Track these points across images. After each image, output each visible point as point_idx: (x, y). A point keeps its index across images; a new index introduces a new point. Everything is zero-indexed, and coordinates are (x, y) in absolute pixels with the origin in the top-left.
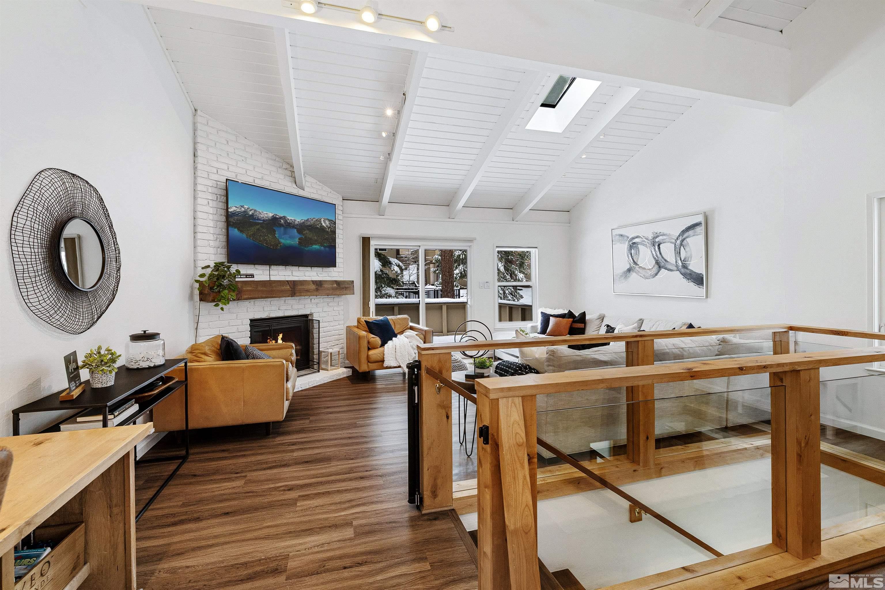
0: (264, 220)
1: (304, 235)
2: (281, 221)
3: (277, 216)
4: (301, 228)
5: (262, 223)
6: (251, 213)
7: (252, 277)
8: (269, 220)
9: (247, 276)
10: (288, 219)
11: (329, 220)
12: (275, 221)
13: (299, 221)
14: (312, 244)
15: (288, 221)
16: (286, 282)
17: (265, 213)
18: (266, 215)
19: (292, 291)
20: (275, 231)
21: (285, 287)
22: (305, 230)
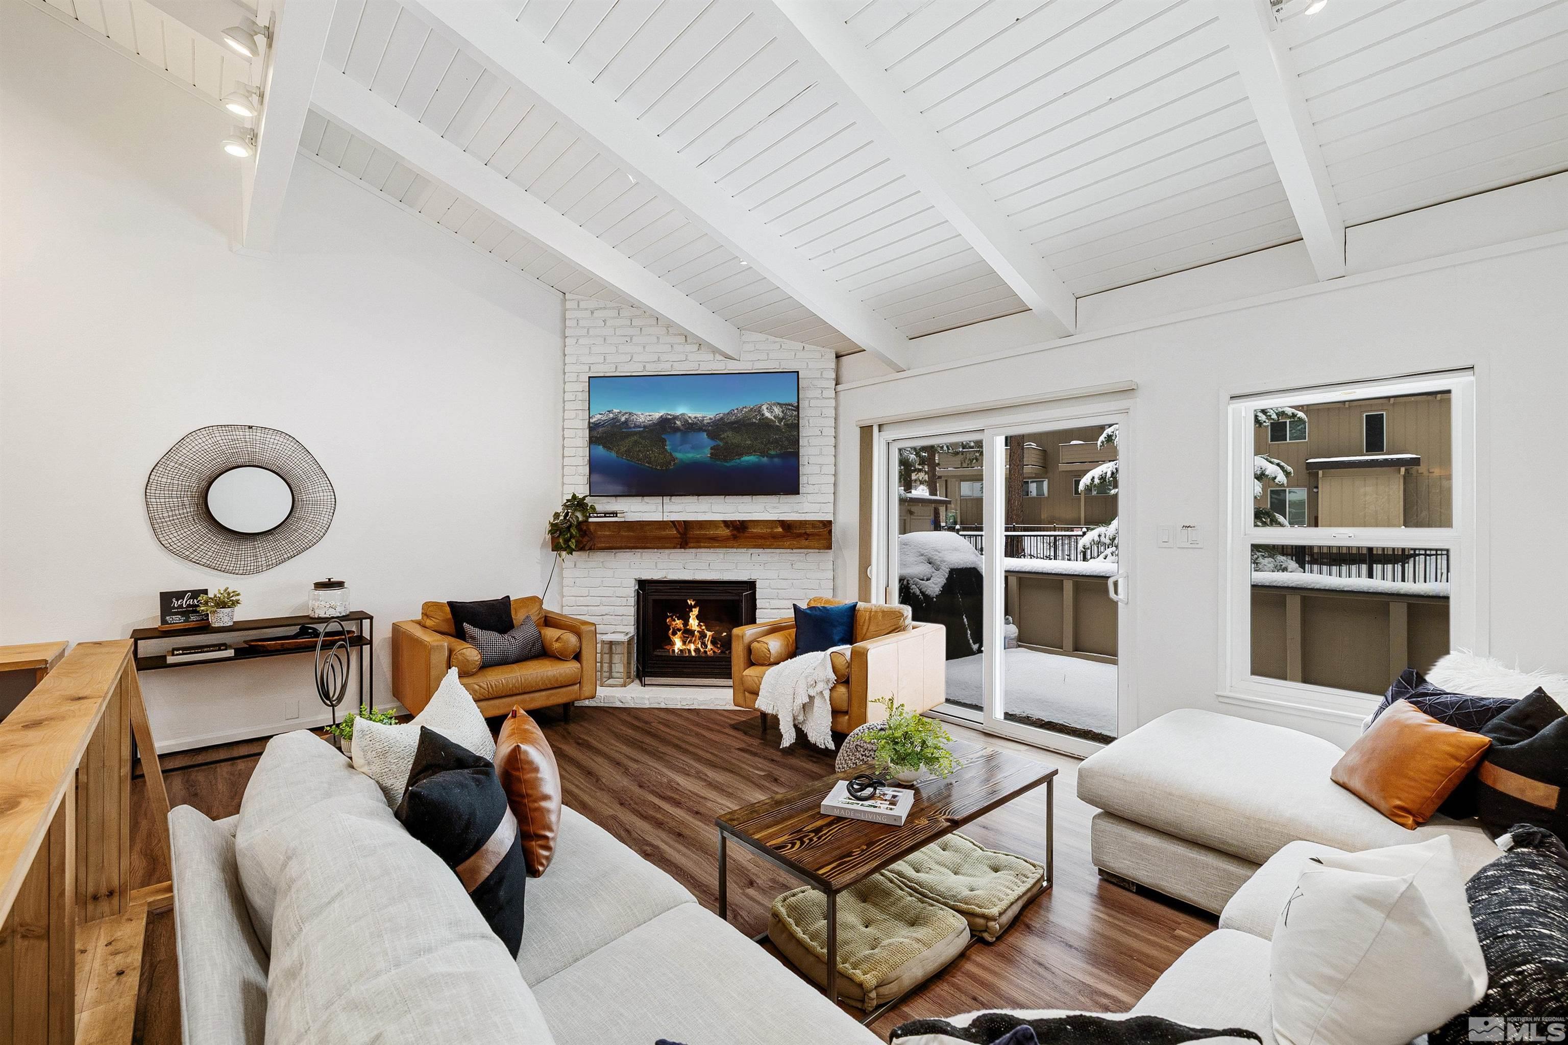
0: (645, 427)
1: (721, 440)
2: (675, 423)
3: (669, 417)
4: (717, 428)
5: (642, 431)
6: (623, 419)
7: (614, 517)
8: (654, 424)
9: (606, 514)
10: (690, 417)
11: (780, 405)
12: (666, 425)
13: (712, 417)
14: (741, 455)
15: (690, 421)
16: (671, 523)
17: (648, 414)
18: (649, 418)
19: (680, 538)
20: (664, 441)
21: (667, 532)
22: (724, 431)
